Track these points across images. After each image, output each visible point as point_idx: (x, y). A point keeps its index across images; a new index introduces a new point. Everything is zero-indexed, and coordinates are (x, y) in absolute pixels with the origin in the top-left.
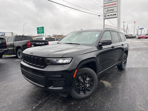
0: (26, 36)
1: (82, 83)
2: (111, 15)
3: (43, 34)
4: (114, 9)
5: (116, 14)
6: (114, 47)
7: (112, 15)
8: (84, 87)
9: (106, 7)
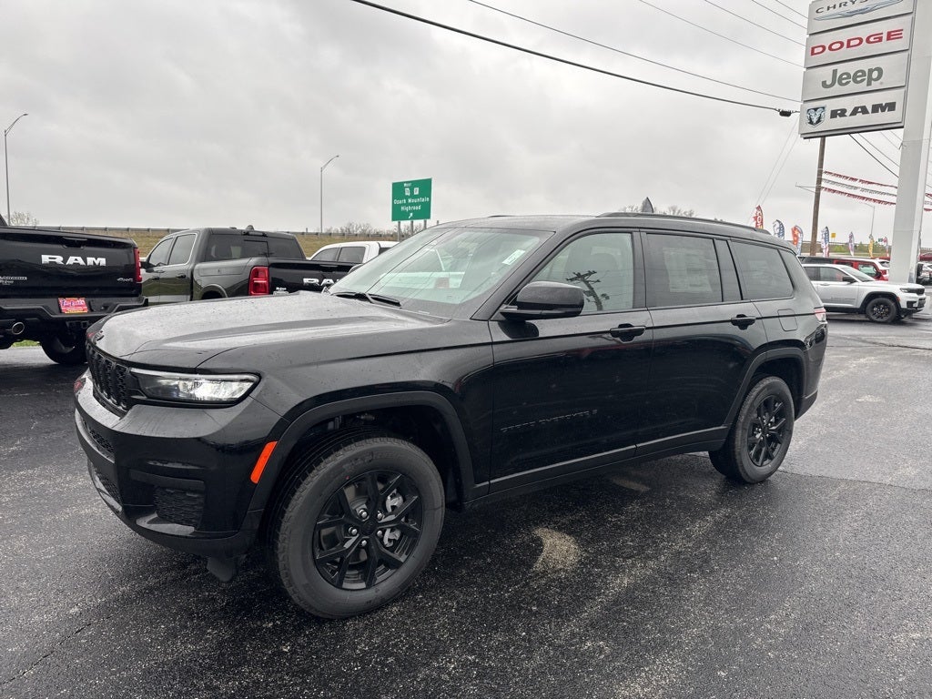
0: (264, 235)
1: (357, 522)
2: (855, 112)
3: (422, 222)
4: (880, 70)
5: (891, 106)
6: (639, 332)
7: (864, 110)
8: (367, 548)
9: (828, 56)
